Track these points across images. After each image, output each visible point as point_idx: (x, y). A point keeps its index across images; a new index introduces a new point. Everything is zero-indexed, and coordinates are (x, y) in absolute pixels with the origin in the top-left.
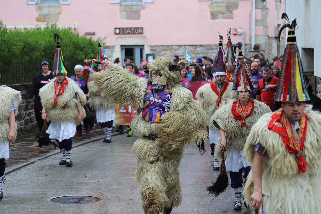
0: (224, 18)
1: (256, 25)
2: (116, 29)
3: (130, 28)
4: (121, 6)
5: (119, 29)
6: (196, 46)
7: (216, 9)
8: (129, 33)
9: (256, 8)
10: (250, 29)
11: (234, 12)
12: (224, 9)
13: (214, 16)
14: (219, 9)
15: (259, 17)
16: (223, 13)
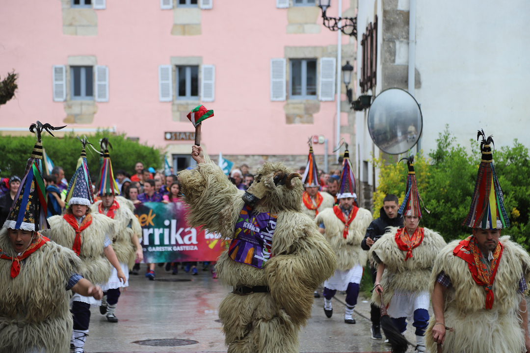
0: (302, 122)
1: (341, 132)
2: (166, 133)
3: (185, 133)
4: (173, 104)
5: (171, 133)
6: (267, 156)
7: (292, 111)
8: (183, 139)
9: (341, 111)
10: (334, 137)
11: (315, 115)
12: (302, 112)
13: (289, 119)
14: (297, 111)
15: (345, 122)
16: (300, 116)
